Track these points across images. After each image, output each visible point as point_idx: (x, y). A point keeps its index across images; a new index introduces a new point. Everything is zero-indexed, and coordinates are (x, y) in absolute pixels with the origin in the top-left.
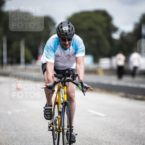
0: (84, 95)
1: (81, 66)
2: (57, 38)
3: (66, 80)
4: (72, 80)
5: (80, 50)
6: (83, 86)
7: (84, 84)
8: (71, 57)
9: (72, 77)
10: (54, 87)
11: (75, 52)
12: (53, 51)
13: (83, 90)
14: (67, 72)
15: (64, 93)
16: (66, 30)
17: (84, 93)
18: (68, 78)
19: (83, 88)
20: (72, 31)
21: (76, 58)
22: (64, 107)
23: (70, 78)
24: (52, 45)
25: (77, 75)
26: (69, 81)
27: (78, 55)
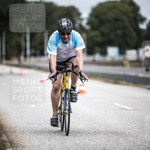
0: (83, 83)
1: (80, 58)
2: (58, 33)
3: (67, 70)
4: (72, 70)
5: (79, 44)
6: (82, 76)
7: (82, 74)
8: (71, 50)
9: (71, 68)
10: (56, 76)
11: (74, 46)
12: (55, 45)
13: (82, 79)
14: (67, 63)
15: (66, 82)
16: (65, 25)
17: (82, 82)
18: (68, 69)
19: (81, 77)
20: (70, 26)
21: (76, 51)
22: (66, 93)
23: (70, 69)
24: (54, 40)
25: (77, 66)
26: (69, 71)
27: (77, 49)
